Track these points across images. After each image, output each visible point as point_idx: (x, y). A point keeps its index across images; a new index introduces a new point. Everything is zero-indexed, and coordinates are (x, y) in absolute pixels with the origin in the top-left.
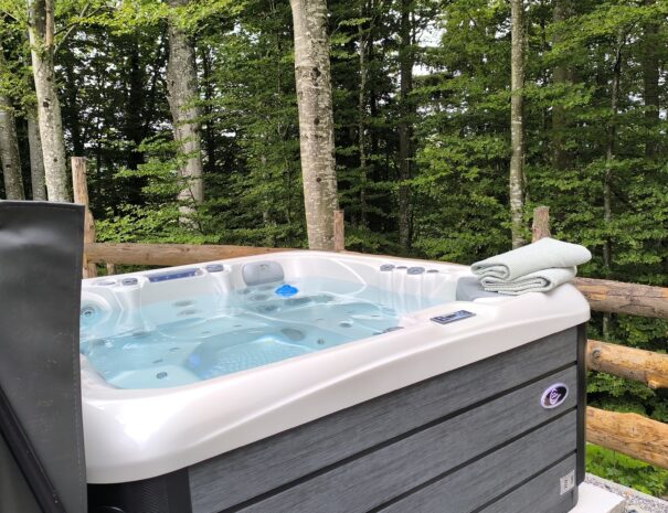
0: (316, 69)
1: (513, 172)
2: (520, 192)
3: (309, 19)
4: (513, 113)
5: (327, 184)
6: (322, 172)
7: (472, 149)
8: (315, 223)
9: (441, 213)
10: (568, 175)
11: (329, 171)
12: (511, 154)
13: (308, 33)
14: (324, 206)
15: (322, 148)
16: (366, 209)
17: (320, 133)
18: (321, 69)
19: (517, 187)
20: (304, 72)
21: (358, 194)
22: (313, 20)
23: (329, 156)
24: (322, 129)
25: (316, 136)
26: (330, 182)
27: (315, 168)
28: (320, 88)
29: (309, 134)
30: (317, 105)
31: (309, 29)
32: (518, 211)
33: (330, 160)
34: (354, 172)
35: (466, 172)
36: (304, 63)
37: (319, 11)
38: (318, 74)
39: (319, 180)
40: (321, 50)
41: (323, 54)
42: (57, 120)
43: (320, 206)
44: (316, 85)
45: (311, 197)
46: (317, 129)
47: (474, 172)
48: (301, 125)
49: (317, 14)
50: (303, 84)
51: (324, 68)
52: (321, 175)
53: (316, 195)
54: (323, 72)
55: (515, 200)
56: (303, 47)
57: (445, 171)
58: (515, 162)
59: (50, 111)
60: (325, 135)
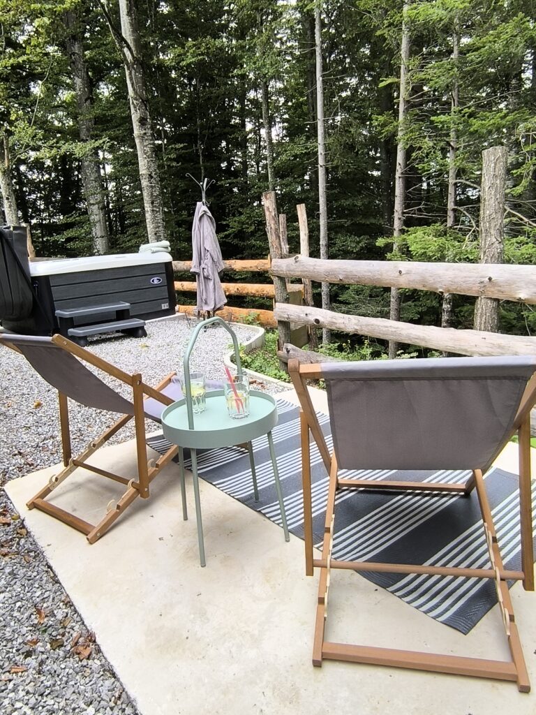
0: (150, 175)
3: (145, 148)
5: (160, 236)
6: (157, 229)
11: (161, 229)
13: (145, 156)
15: (156, 217)
17: (155, 209)
18: (153, 175)
20: (144, 177)
22: (147, 149)
23: (160, 221)
24: (156, 206)
25: (153, 211)
26: (161, 234)
27: (154, 228)
28: (153, 185)
29: (149, 209)
30: (152, 194)
31: (145, 154)
33: (162, 223)
36: (144, 172)
37: (150, 144)
38: (152, 177)
39: (156, 234)
40: (153, 165)
41: (154, 167)
42: (14, 207)
44: (151, 183)
46: (153, 207)
48: (145, 205)
49: (149, 146)
50: (144, 183)
51: (155, 174)
52: (157, 231)
54: (155, 176)
56: (143, 163)
59: (10, 202)
60: (157, 210)
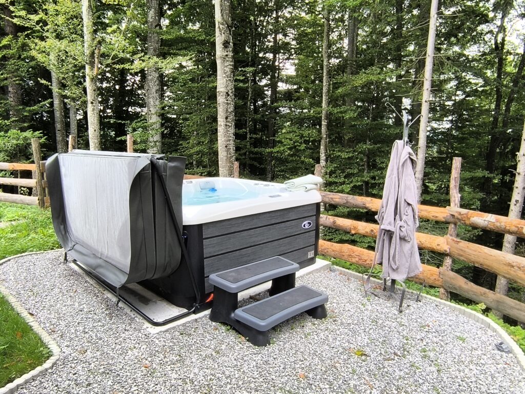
0: (227, 93)
1: (322, 147)
2: (325, 158)
3: (225, 68)
4: (323, 118)
5: (230, 149)
7: (302, 135)
8: (223, 168)
9: (287, 166)
10: (347, 150)
11: (231, 142)
12: (321, 138)
13: (224, 75)
14: (229, 159)
15: (228, 131)
16: (248, 162)
17: (228, 124)
18: (230, 93)
19: (323, 155)
20: (221, 94)
21: (245, 154)
22: (227, 69)
23: (232, 135)
24: (229, 122)
25: (226, 125)
26: (231, 147)
27: (225, 141)
28: (229, 102)
29: (222, 124)
30: (227, 110)
31: (225, 73)
32: (323, 167)
33: (232, 137)
34: (243, 143)
35: (299, 146)
36: (222, 90)
37: (230, 65)
38: (228, 95)
39: (226, 147)
40: (230, 84)
41: (231, 86)
42: (97, 111)
43: (226, 159)
44: (227, 100)
45: (222, 154)
46: (227, 122)
47: (303, 146)
48: (219, 119)
49: (229, 67)
50: (221, 99)
51: (231, 93)
52: (228, 144)
53: (225, 154)
54: (231, 94)
55: (322, 161)
56: (222, 82)
57: (289, 145)
58: (323, 142)
59: (94, 106)
60: (230, 125)
